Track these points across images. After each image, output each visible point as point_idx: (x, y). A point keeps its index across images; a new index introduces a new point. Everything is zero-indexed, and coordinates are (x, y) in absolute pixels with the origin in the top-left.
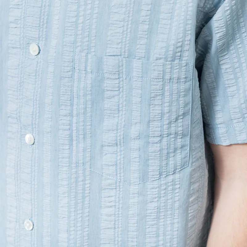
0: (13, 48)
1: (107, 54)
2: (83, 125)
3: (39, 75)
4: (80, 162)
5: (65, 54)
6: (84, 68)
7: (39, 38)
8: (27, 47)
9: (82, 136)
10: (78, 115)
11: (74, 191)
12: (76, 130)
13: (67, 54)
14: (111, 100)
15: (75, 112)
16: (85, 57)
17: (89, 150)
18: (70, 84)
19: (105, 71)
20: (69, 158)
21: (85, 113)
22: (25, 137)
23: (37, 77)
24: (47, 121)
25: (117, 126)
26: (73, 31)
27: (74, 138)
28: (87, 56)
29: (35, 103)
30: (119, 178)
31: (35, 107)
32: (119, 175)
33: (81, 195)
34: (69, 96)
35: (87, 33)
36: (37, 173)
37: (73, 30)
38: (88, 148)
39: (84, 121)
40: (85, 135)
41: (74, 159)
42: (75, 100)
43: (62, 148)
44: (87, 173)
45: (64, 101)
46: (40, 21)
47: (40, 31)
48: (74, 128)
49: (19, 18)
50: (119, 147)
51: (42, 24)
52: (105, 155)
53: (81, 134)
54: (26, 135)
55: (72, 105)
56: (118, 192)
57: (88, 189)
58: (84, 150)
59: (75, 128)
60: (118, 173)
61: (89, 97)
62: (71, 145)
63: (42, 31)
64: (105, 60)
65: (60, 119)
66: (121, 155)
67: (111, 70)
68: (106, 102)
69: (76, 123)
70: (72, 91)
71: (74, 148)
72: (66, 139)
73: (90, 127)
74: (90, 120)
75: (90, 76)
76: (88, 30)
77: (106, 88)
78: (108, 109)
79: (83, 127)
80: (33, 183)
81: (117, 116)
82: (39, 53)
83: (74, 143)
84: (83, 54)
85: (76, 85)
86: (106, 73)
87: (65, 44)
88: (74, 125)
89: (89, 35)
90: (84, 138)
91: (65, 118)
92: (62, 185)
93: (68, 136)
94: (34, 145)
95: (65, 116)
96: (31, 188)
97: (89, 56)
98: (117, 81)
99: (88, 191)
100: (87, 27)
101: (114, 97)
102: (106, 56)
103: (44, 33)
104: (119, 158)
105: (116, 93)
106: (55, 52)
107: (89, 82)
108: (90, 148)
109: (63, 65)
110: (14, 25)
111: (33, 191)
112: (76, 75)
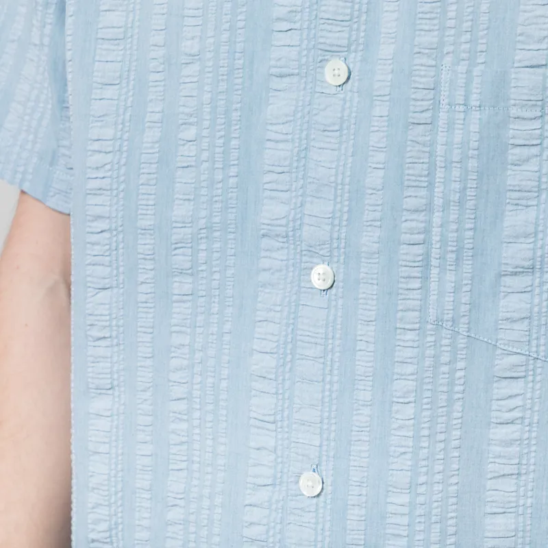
0: (281, 76)
1: (516, 65)
2: (457, 231)
3: (348, 128)
4: (446, 317)
5: (417, 73)
6: (462, 98)
7: (349, 46)
8: (318, 70)
9: (454, 256)
10: (445, 207)
11: (429, 387)
12: (440, 241)
13: (422, 73)
14: (523, 168)
15: (438, 202)
16: (464, 76)
17: (467, 288)
18: (428, 138)
19: (512, 102)
20: (420, 311)
21: (461, 203)
22: (309, 274)
23: (345, 132)
24: (369, 229)
25: (537, 225)
26: (436, 22)
27: (434, 262)
28: (469, 72)
29: (339, 192)
30: (534, 349)
31: (339, 199)
32: (534, 343)
33: (444, 397)
34: (425, 166)
35: (470, 23)
36: (338, 354)
37: (434, 19)
38: (465, 282)
39: (459, 221)
40: (459, 252)
41: (432, 313)
42: (440, 174)
43: (404, 286)
44: (462, 342)
45: (414, 178)
46: (352, 8)
47: (351, 30)
48: (436, 238)
49: (299, 9)
50: (538, 275)
51: (356, 13)
52: (505, 296)
53: (452, 251)
54: (312, 269)
55: (431, 186)
56: (530, 385)
57: (462, 381)
58: (457, 290)
59: (438, 238)
60: (535, 336)
61: (472, 164)
62: (425, 278)
63: (358, 30)
64: (513, 76)
65: (404, 219)
66: (540, 294)
67: (526, 98)
68: (509, 172)
69: (441, 226)
70: (431, 154)
71: (433, 286)
72: (416, 264)
73: (471, 233)
74: (473, 216)
75: (475, 115)
76: (470, 18)
77: (511, 141)
78: (517, 188)
79: (456, 235)
80: (328, 378)
81: (534, 203)
82: (348, 78)
83: (434, 271)
84: (462, 68)
85: (441, 138)
86: (514, 105)
87: (416, 50)
88: (436, 230)
89: (472, 27)
90: (457, 259)
91: (414, 216)
92: (402, 375)
93: (420, 258)
94: (334, 291)
95: (416, 211)
96: (323, 391)
97: (477, 71)
98: (537, 124)
99: (462, 388)
100: (470, 10)
101: (528, 160)
102: (513, 67)
103: (362, 34)
104: (536, 301)
105: (534, 150)
106: (392, 72)
107: (474, 128)
108: (470, 282)
109: (413, 96)
110: (285, 26)
111: (327, 400)
112: (443, 116)
